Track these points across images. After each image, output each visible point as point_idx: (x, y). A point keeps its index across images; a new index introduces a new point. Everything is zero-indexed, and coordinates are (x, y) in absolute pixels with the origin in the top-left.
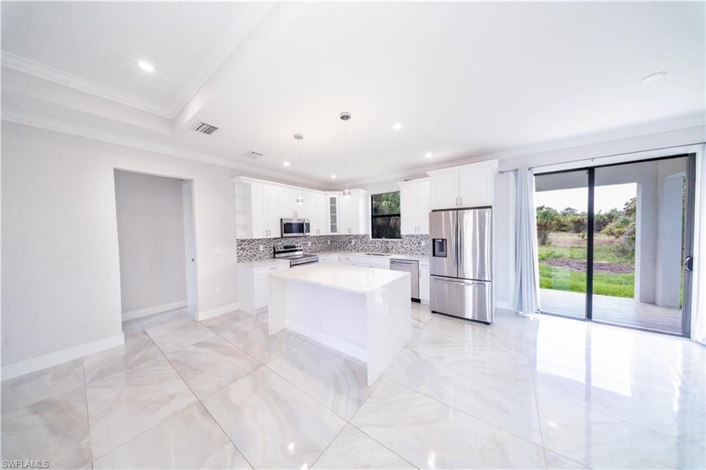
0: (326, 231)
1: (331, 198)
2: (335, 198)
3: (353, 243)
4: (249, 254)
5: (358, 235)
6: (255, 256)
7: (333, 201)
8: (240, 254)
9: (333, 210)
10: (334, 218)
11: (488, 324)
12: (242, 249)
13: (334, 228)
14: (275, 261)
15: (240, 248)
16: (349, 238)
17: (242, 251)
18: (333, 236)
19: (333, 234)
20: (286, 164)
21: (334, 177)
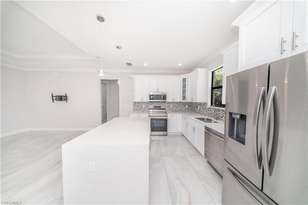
0: (179, 99)
4: (138, 108)
6: (141, 109)
7: (184, 80)
8: (134, 108)
9: (184, 86)
10: (184, 91)
12: (135, 106)
13: (184, 97)
15: (134, 105)
17: (135, 107)
18: (183, 103)
19: (183, 101)
20: (146, 64)
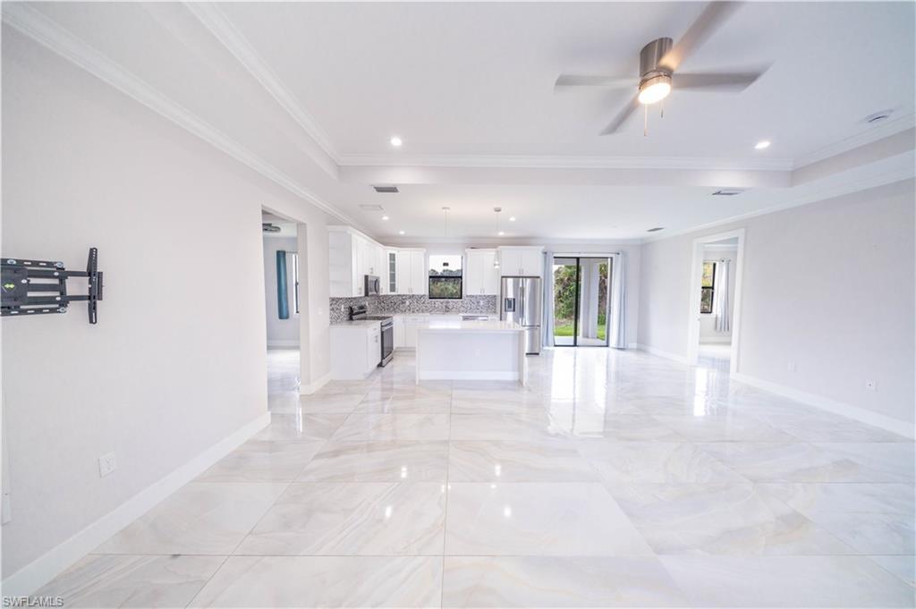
0: (388, 291)
1: (391, 254)
2: (394, 255)
3: (408, 303)
4: (336, 315)
5: (413, 296)
6: (339, 317)
7: (392, 257)
8: (331, 316)
9: (393, 267)
10: (393, 277)
11: (538, 354)
13: (393, 287)
14: (351, 324)
15: (331, 307)
16: (403, 298)
17: (332, 312)
18: (392, 296)
19: (393, 293)
21: (402, 233)
